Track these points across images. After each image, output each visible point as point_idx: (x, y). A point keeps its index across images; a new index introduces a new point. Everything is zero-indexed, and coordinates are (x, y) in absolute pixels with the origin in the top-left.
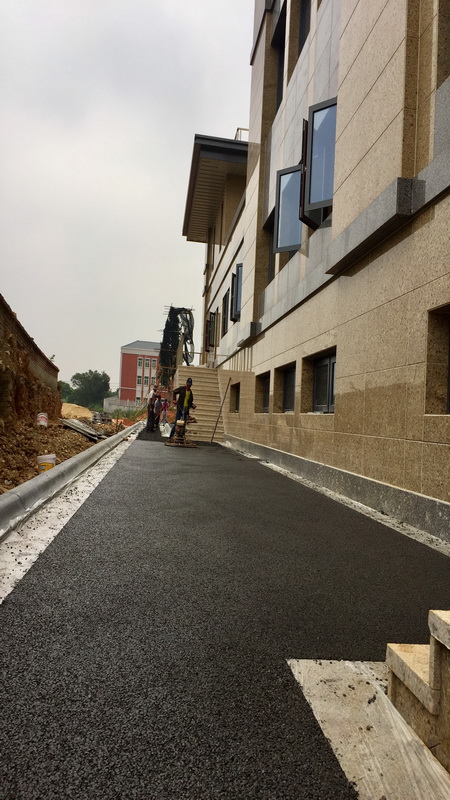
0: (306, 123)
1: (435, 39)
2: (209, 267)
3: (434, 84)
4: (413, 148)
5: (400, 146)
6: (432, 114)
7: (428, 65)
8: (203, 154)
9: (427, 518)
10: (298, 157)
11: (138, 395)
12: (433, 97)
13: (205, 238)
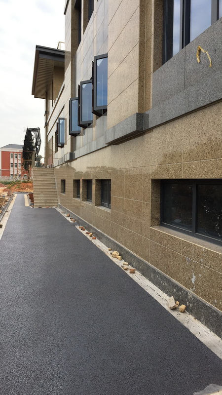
0: (93, 63)
1: (152, 47)
2: (47, 113)
3: (152, 70)
4: (143, 98)
5: (138, 96)
6: (151, 84)
7: (150, 58)
8: (41, 56)
9: (152, 276)
10: (90, 76)
11: (12, 173)
12: (152, 75)
13: (44, 97)
